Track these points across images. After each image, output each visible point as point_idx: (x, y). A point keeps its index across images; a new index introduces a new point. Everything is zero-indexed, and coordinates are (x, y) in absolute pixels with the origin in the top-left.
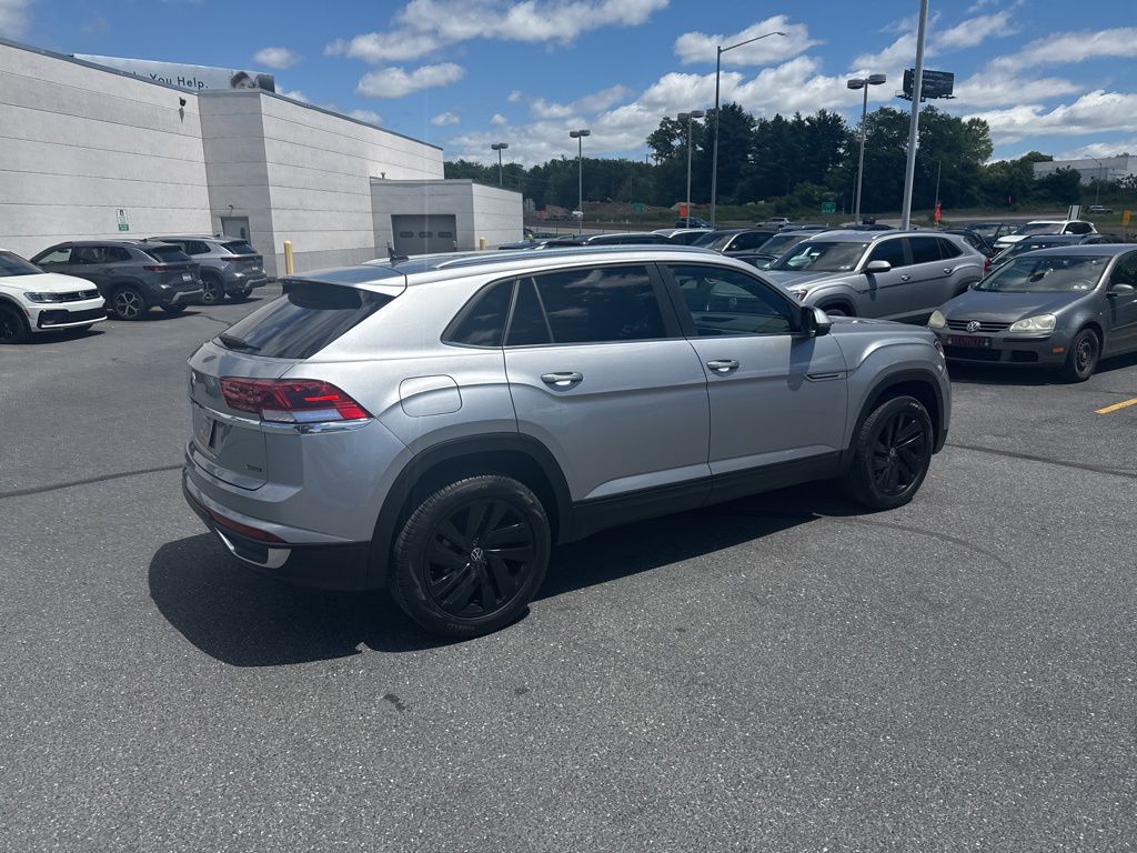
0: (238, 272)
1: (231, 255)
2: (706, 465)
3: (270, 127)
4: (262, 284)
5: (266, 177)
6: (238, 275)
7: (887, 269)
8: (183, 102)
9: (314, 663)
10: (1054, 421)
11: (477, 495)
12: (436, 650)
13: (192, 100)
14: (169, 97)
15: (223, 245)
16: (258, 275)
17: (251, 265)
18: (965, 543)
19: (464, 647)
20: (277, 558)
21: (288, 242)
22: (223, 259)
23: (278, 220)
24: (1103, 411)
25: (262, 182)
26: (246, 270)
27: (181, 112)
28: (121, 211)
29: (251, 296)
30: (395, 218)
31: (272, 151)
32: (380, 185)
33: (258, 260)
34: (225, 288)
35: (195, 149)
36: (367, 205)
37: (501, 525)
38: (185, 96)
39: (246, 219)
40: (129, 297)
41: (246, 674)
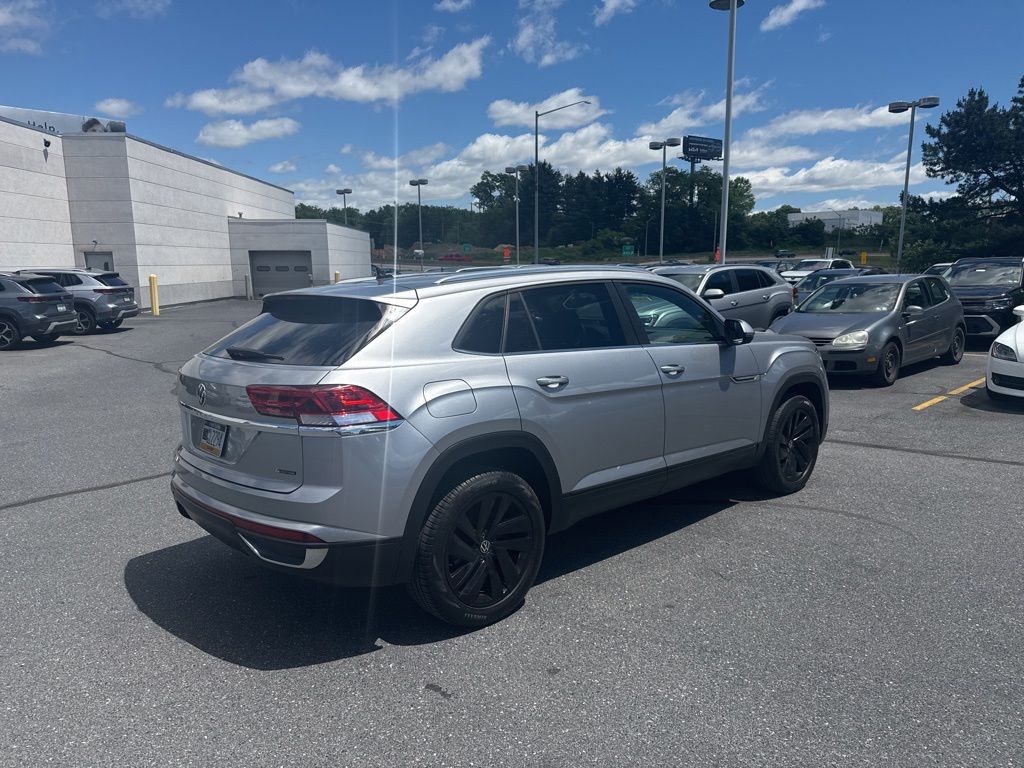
0: (110, 303)
1: (104, 287)
2: (661, 458)
3: (134, 169)
4: (134, 315)
5: (131, 214)
6: (111, 306)
7: (720, 296)
8: (47, 144)
9: (341, 661)
10: (885, 416)
11: (488, 490)
12: (455, 640)
13: (56, 143)
14: (34, 139)
15: (95, 277)
16: (130, 306)
17: (123, 297)
18: (866, 518)
19: (480, 635)
20: (313, 558)
21: (152, 275)
22: (95, 290)
23: (142, 254)
24: (918, 408)
25: (126, 220)
26: (120, 301)
27: (46, 153)
29: (121, 326)
30: (251, 253)
31: (136, 191)
32: (235, 223)
33: (130, 292)
34: (98, 319)
35: (59, 188)
36: (225, 241)
37: (506, 517)
38: (49, 138)
39: (110, 254)
41: (277, 677)
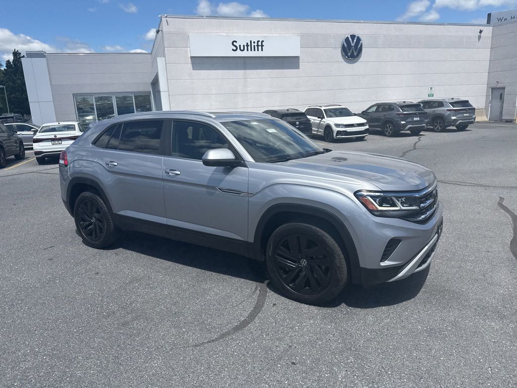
0: (453, 116)
1: (452, 108)
6: (454, 118)
8: (481, 32)
13: (486, 30)
14: (473, 31)
15: (450, 103)
17: (463, 113)
22: (447, 110)
26: (459, 116)
27: (480, 37)
28: (431, 88)
29: (467, 129)
33: (472, 110)
35: (484, 54)
38: (482, 28)
39: (504, 88)
40: (389, 126)
